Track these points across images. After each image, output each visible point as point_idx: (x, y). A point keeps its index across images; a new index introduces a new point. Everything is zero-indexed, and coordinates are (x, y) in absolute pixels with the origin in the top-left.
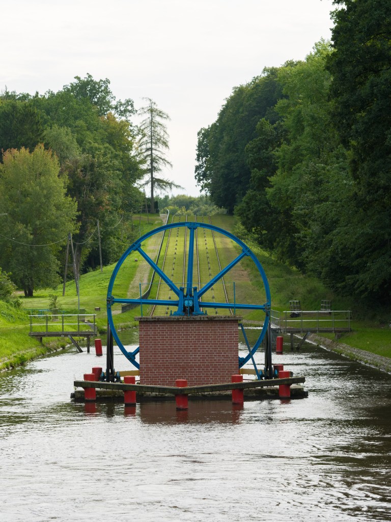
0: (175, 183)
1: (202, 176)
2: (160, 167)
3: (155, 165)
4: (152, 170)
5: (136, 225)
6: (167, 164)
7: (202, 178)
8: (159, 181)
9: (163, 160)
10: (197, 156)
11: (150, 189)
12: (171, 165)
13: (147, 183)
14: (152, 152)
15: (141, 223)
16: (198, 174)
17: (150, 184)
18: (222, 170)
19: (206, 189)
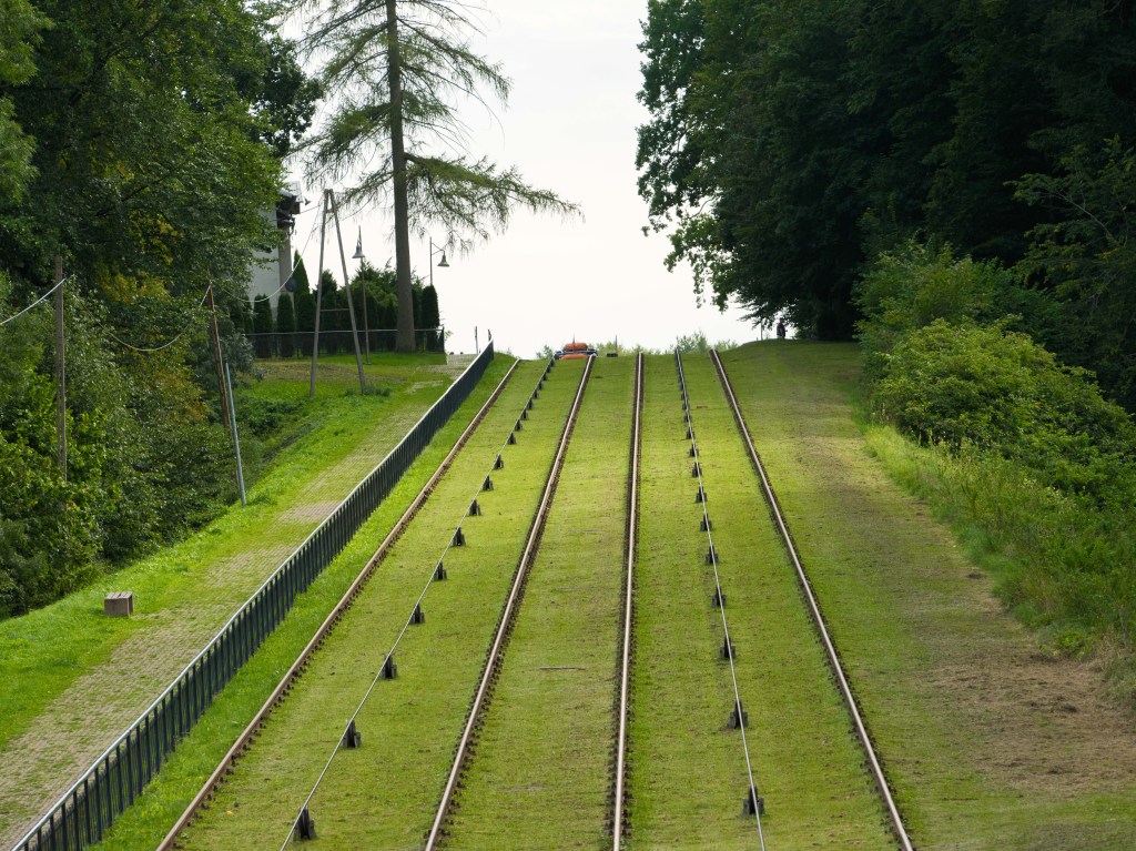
0: (525, 182)
1: (675, 178)
2: (444, 95)
3: (411, 84)
4: (395, 112)
5: (292, 404)
6: (477, 78)
7: (671, 188)
8: (433, 169)
9: (455, 54)
10: (643, 79)
11: (391, 220)
12: (502, 85)
13: (371, 185)
14: (391, 13)
15: (320, 391)
16: (655, 168)
17: (387, 193)
18: (780, 84)
19: (694, 250)
